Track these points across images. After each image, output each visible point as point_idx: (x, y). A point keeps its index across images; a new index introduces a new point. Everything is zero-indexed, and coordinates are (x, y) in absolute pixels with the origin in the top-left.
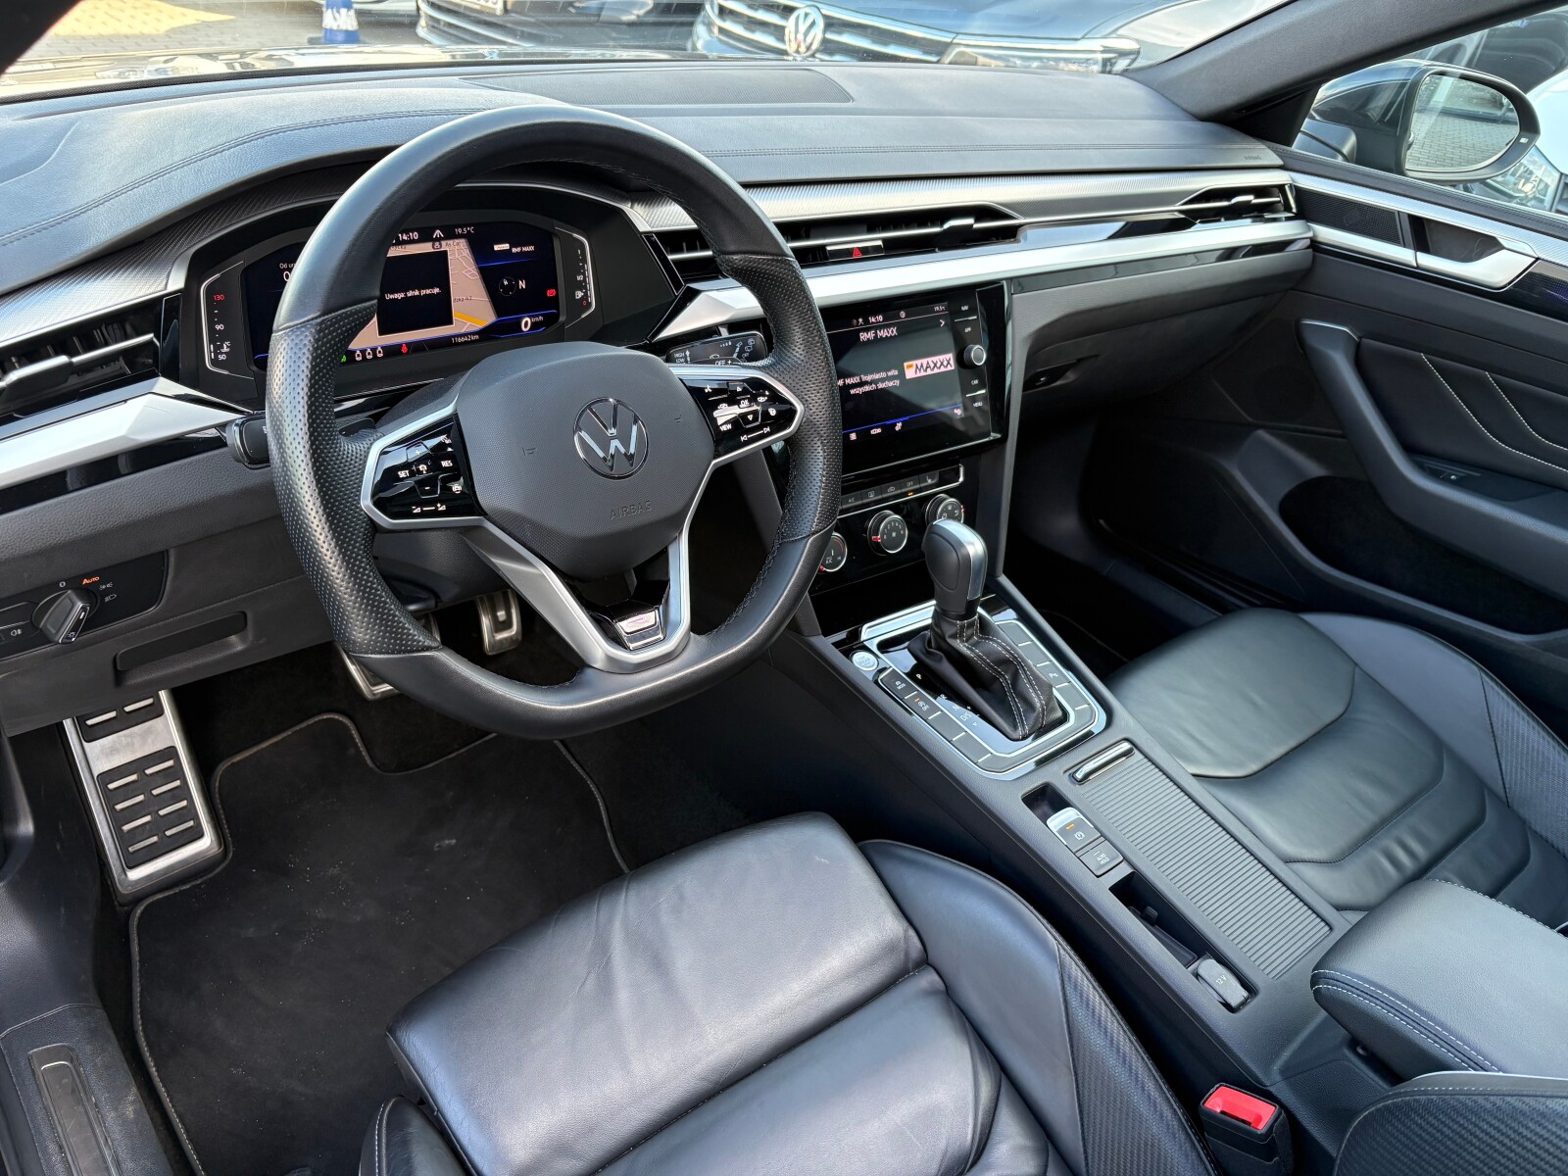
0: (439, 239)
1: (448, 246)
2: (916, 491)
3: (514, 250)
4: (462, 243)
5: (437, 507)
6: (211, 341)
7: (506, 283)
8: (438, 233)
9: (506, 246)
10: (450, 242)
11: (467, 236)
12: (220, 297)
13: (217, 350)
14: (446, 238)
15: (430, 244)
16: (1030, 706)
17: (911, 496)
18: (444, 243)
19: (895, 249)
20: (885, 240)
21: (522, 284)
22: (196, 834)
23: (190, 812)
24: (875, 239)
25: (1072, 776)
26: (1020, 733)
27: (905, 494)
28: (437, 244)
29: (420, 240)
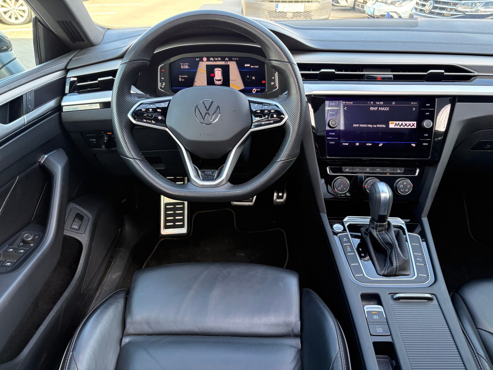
0: (227, 61)
1: (229, 63)
2: (391, 173)
3: (252, 67)
4: (235, 63)
5: (152, 121)
6: (160, 82)
7: (248, 77)
8: (227, 59)
9: (249, 65)
10: (231, 62)
11: (236, 61)
12: (163, 70)
13: (162, 84)
14: (230, 60)
15: (224, 62)
16: (392, 264)
17: (388, 175)
18: (228, 62)
19: (397, 79)
20: (394, 75)
21: (254, 78)
22: (182, 226)
23: (182, 220)
24: (390, 74)
25: (392, 297)
26: (382, 273)
27: (386, 173)
28: (226, 62)
29: (221, 61)
